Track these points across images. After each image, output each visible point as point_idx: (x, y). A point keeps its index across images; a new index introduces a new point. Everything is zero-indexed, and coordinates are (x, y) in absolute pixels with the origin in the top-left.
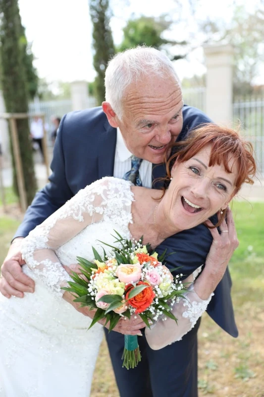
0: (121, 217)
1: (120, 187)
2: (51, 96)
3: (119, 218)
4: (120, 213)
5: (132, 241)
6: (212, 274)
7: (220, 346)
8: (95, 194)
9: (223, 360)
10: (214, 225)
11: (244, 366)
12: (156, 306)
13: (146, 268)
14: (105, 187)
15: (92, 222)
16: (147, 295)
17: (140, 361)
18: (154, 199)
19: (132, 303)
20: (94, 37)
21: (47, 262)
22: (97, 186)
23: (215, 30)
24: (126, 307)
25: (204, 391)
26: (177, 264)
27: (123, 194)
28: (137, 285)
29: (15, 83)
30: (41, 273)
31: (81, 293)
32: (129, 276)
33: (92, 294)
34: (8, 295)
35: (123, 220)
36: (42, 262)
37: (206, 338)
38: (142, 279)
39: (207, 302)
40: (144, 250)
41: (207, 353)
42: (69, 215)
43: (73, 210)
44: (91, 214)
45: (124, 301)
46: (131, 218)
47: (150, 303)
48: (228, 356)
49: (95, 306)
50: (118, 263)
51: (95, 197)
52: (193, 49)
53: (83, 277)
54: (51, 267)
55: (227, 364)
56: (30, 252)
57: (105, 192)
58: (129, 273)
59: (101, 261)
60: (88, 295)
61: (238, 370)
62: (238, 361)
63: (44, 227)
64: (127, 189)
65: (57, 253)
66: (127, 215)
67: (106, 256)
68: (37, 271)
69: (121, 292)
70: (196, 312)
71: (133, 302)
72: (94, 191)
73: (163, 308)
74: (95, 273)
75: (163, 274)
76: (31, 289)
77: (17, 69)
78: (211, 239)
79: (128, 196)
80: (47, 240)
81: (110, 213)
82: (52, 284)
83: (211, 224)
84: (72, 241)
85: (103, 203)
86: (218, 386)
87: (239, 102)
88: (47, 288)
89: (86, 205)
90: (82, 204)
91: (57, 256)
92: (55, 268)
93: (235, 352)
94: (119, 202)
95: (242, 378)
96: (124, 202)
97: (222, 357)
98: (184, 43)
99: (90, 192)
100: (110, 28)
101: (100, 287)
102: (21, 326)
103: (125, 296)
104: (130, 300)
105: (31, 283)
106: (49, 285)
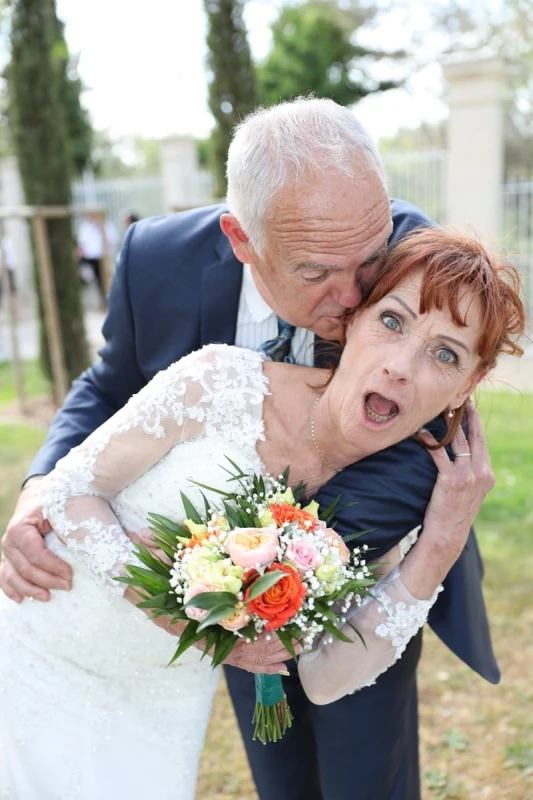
0: (242, 428)
1: (239, 366)
2: (119, 170)
3: (237, 429)
4: (240, 420)
5: (264, 479)
6: (437, 546)
7: (473, 700)
8: (188, 379)
9: (480, 730)
10: (438, 441)
11: (524, 742)
12: (310, 615)
13: (287, 536)
14: (209, 366)
15: (182, 439)
16: (289, 591)
17: (290, 726)
18: (312, 387)
19: (259, 610)
20: (211, 43)
21: (93, 524)
22: (193, 365)
23: (467, 26)
24: (247, 618)
25: (439, 794)
26: (362, 525)
27: (245, 381)
28: (267, 570)
29: (44, 143)
30: (81, 547)
31: (155, 589)
32: (252, 552)
33: (179, 590)
34: (18, 596)
35: (245, 434)
36: (82, 524)
37: (445, 683)
38: (280, 558)
39: (428, 605)
40: (288, 497)
41: (445, 713)
42: (136, 425)
43: (144, 414)
44: (180, 422)
45: (241, 604)
46: (262, 429)
47: (296, 608)
48: (490, 722)
49: (184, 615)
50: (231, 525)
51: (187, 387)
52: (420, 67)
53: (160, 555)
54: (101, 534)
55: (489, 738)
56: (58, 502)
57: (208, 375)
58: (253, 545)
59: (198, 521)
60: (171, 592)
61: (513, 751)
62: (513, 731)
63: (87, 450)
64: (255, 370)
65: (114, 506)
66: (254, 423)
67: (210, 511)
68: (72, 543)
69: (235, 586)
70: (405, 625)
71: (260, 607)
72: (186, 374)
73: (325, 619)
74: (184, 547)
75: (326, 545)
76: (65, 582)
77: (47, 113)
78: (434, 471)
79: (257, 384)
80: (92, 478)
81: (217, 420)
82: (103, 568)
83: (432, 441)
84: (142, 481)
85: (204, 399)
86: (470, 785)
87: (518, 180)
88: (93, 578)
89: (169, 404)
90: (162, 399)
91: (114, 512)
92: (109, 537)
93: (505, 714)
94: (238, 396)
95: (521, 767)
96: (248, 397)
97: (479, 723)
98: (400, 55)
99: (177, 377)
100: (243, 24)
101: (194, 576)
102: (45, 660)
103: (244, 593)
104: (253, 601)
105: (65, 570)
106: (96, 571)
